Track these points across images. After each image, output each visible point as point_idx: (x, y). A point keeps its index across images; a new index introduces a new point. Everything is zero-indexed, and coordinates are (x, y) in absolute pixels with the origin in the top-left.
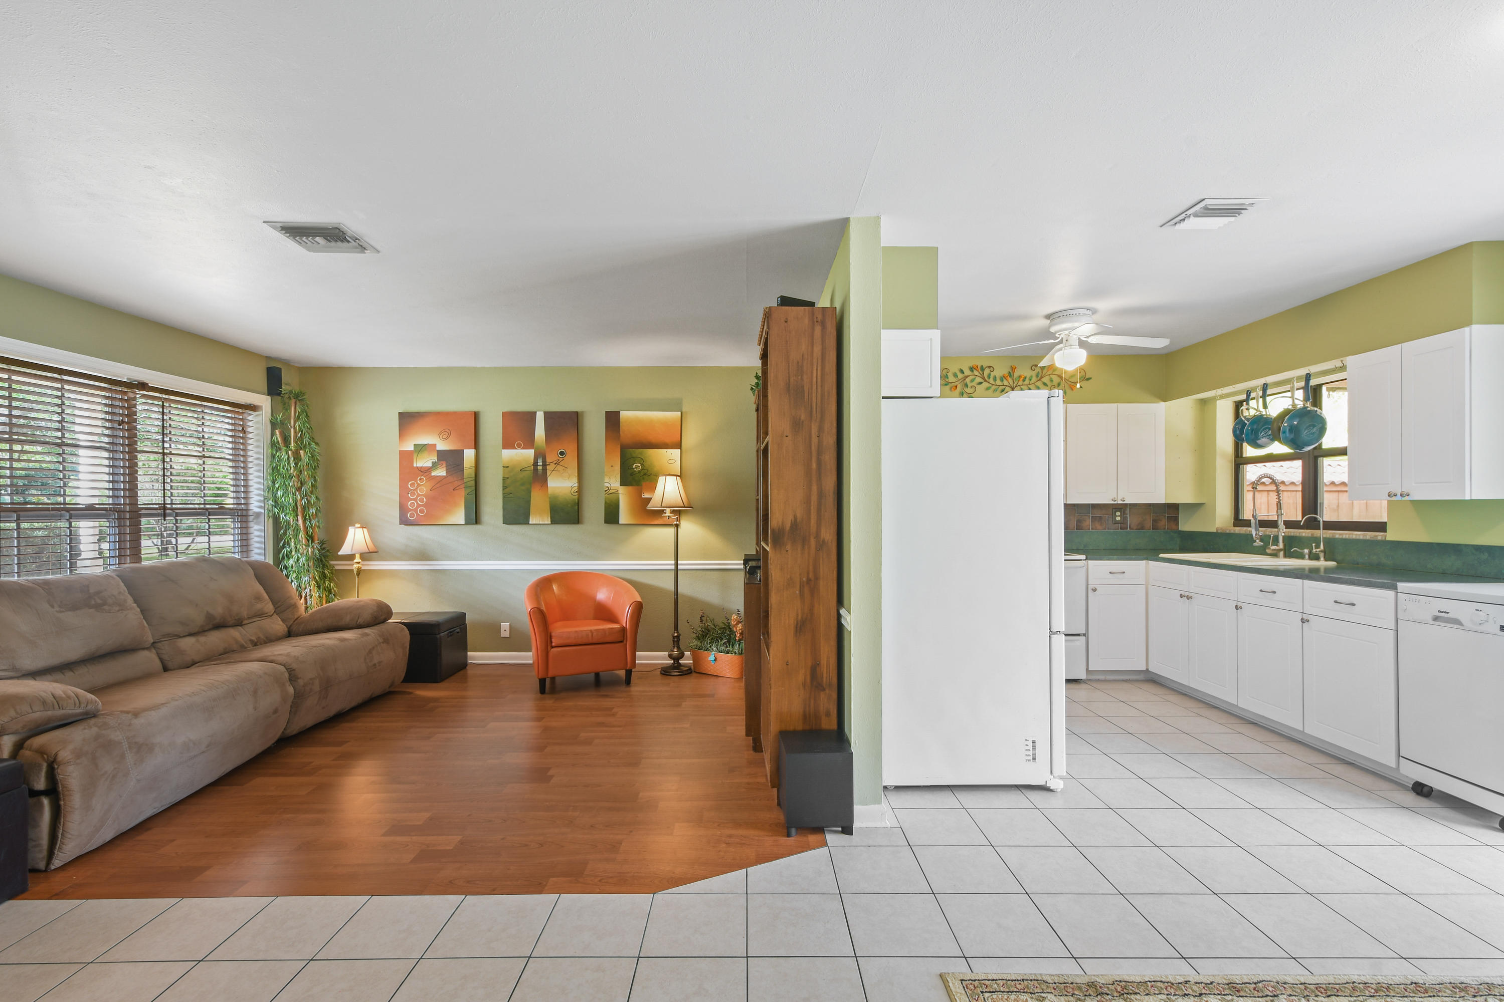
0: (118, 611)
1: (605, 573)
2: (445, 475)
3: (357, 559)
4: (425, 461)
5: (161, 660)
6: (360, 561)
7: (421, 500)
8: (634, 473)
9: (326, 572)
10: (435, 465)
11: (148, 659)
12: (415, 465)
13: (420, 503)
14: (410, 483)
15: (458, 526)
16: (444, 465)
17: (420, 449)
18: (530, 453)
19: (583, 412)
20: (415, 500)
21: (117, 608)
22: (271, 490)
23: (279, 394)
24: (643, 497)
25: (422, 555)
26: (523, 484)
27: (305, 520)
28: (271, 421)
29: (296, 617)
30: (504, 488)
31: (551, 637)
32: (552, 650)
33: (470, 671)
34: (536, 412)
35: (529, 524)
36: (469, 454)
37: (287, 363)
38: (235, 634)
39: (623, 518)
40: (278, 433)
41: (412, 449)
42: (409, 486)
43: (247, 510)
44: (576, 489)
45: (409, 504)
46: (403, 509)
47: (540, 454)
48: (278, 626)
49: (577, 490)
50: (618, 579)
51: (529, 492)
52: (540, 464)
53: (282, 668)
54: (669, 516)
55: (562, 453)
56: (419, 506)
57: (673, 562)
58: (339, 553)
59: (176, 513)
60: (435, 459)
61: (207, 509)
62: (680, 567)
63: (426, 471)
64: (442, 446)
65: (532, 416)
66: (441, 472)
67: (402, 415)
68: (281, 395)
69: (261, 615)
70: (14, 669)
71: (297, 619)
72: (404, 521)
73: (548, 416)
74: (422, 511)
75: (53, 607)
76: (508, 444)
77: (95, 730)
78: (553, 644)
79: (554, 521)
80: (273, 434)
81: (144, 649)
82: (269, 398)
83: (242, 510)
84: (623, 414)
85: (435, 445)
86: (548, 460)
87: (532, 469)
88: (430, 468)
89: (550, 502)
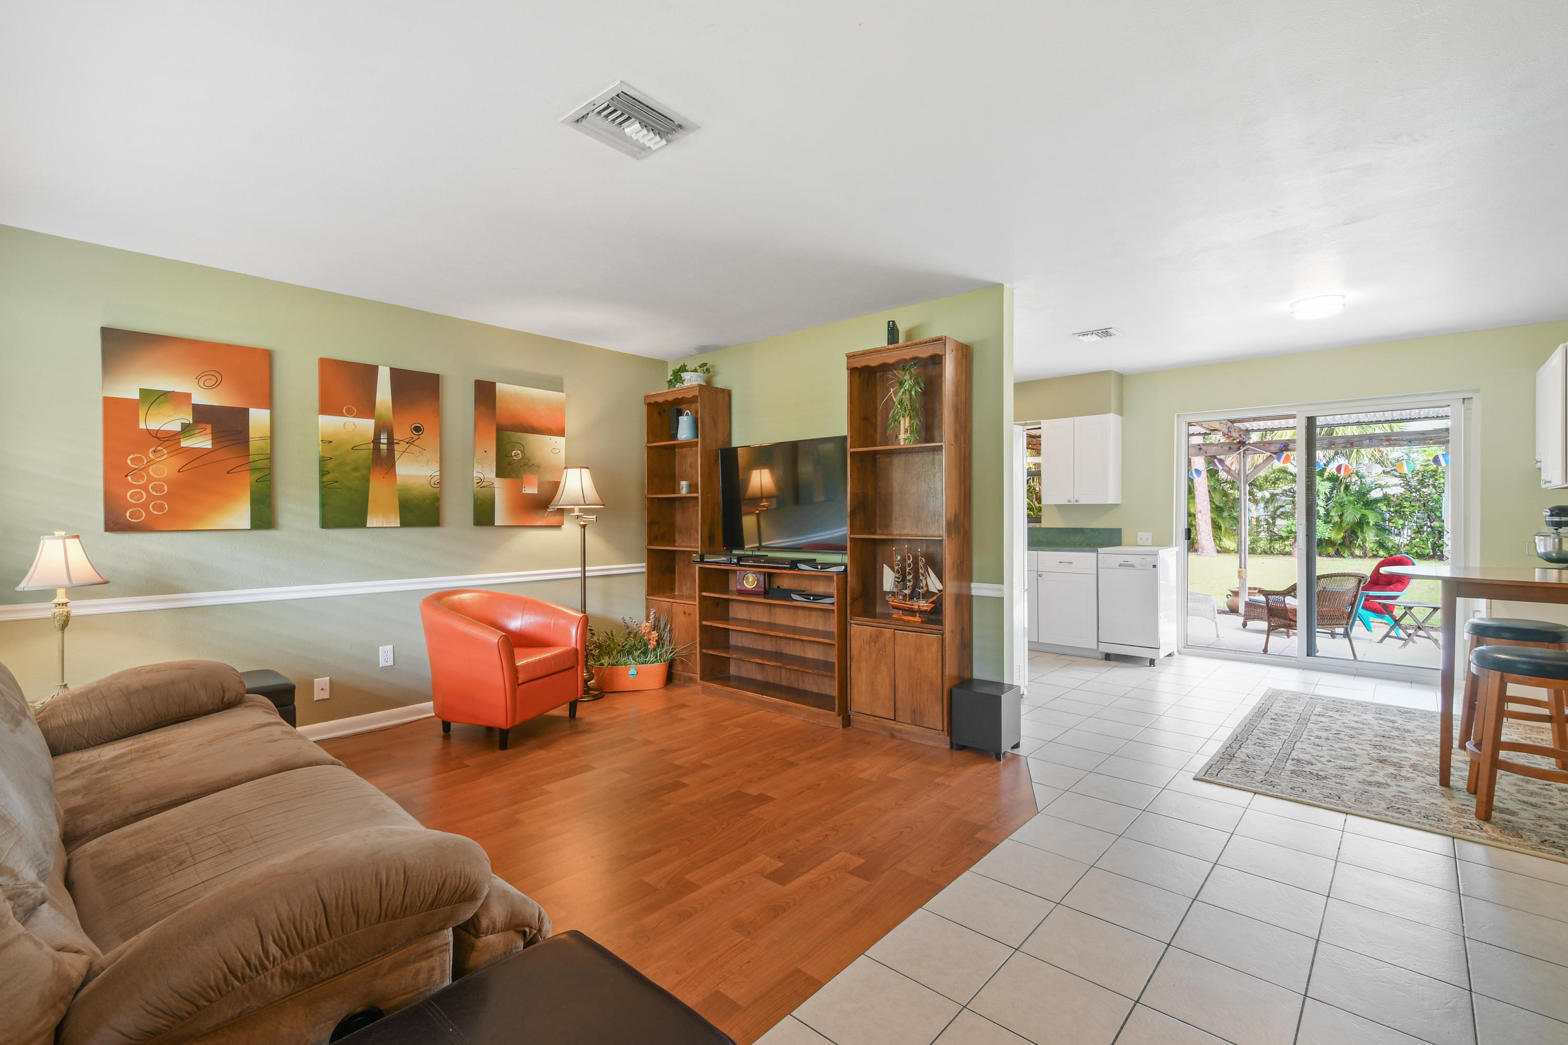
2: (210, 446)
3: (61, 598)
4: (165, 421)
7: (158, 488)
8: (512, 463)
10: (189, 428)
12: (142, 426)
13: (154, 493)
14: (131, 457)
15: (232, 533)
16: (209, 430)
17: (152, 398)
18: (367, 425)
19: (441, 376)
20: (144, 487)
24: (524, 492)
26: (356, 469)
30: (323, 473)
34: (376, 366)
35: (365, 527)
36: (259, 418)
39: (500, 518)
41: (136, 396)
42: (128, 461)
44: (436, 478)
45: (128, 493)
46: (114, 502)
47: (384, 428)
49: (438, 481)
51: (367, 481)
52: (384, 440)
54: (577, 516)
55: (417, 429)
56: (151, 497)
57: (579, 569)
60: (189, 419)
62: (587, 574)
63: (167, 438)
64: (201, 397)
65: (372, 371)
66: (201, 442)
67: (108, 332)
72: (118, 525)
73: (398, 375)
74: (159, 507)
76: (328, 406)
79: (404, 523)
84: (499, 386)
85: (189, 396)
86: (397, 437)
87: (372, 448)
88: (177, 433)
89: (399, 496)
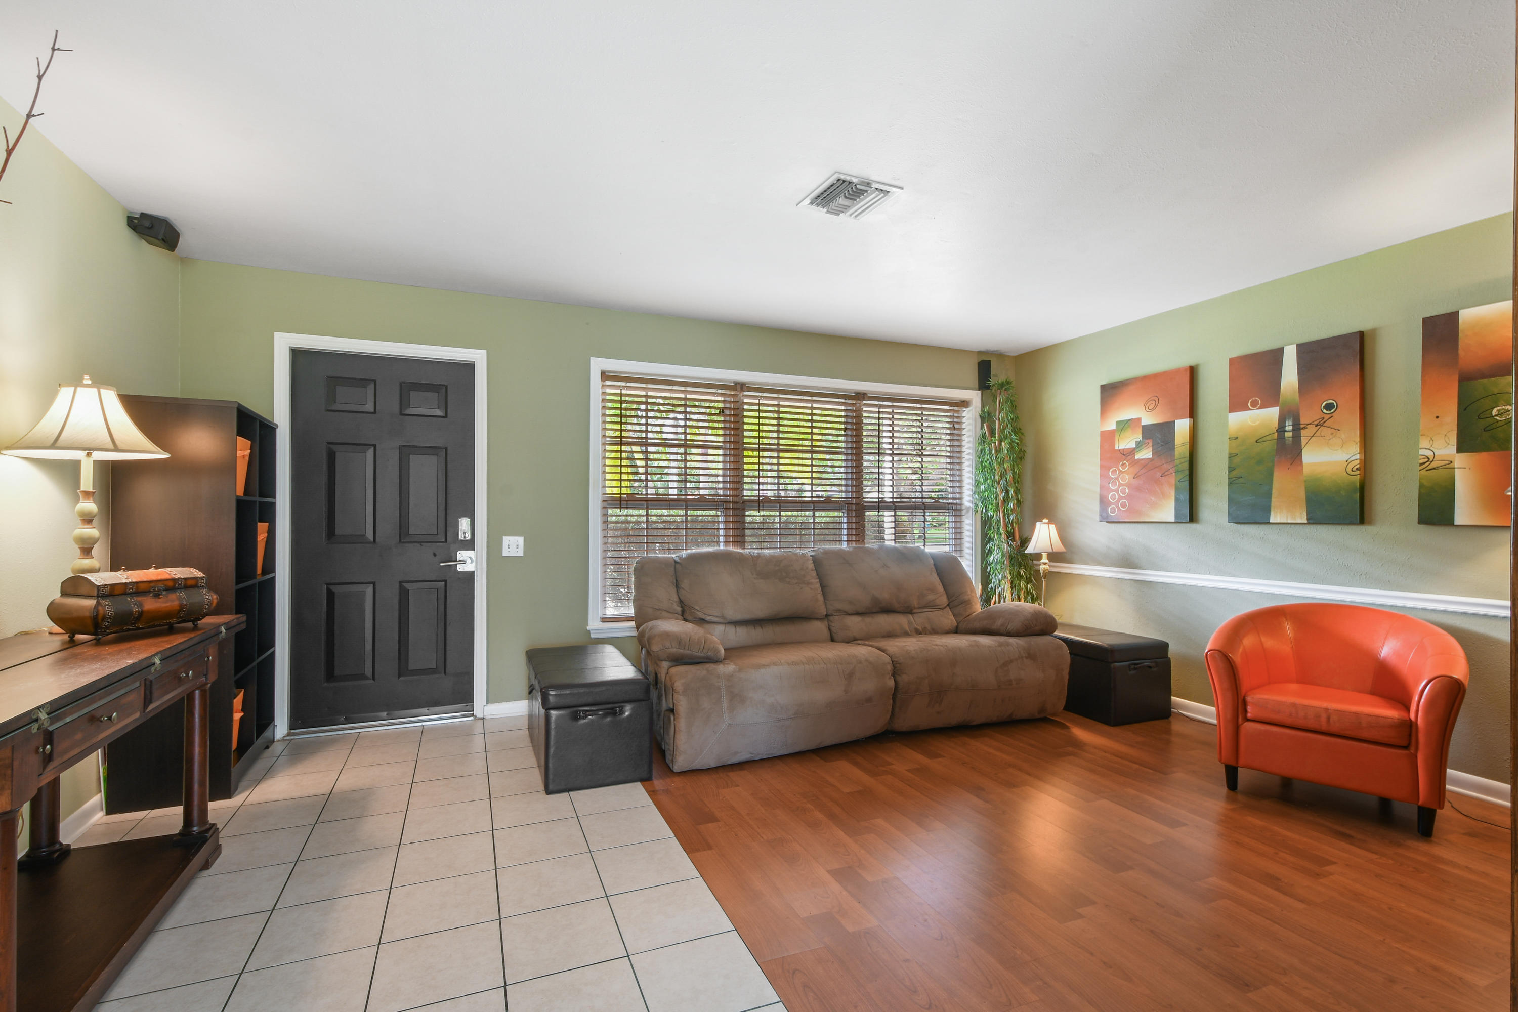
0: (796, 584)
2: (1151, 457)
4: (1127, 442)
5: (829, 629)
6: (1047, 561)
7: (1123, 492)
8: (1494, 426)
9: (1022, 572)
10: (1140, 444)
11: (819, 627)
12: (1117, 448)
13: (1121, 495)
14: (1111, 470)
15: (1167, 524)
16: (1151, 444)
17: (1123, 425)
18: (1272, 414)
19: (1374, 332)
20: (1117, 491)
21: (797, 581)
22: (977, 484)
23: (988, 387)
25: (1127, 561)
26: (1260, 462)
27: (1004, 516)
28: (980, 416)
29: (968, 614)
30: (1231, 469)
31: (1245, 703)
32: (1246, 723)
34: (1283, 348)
35: (1269, 523)
36: (1182, 426)
37: (1000, 355)
38: (902, 621)
39: (1465, 513)
40: (985, 427)
41: (1113, 427)
42: (1110, 473)
43: (961, 505)
44: (1356, 464)
45: (1110, 496)
46: (1104, 502)
47: (1290, 414)
48: (948, 619)
49: (1358, 466)
51: (1270, 475)
52: (1289, 427)
53: (887, 659)
55: (1329, 407)
56: (1120, 498)
58: (1026, 552)
59: (895, 507)
60: (1139, 437)
61: (923, 503)
63: (1128, 454)
64: (1148, 419)
65: (1276, 355)
66: (1146, 454)
67: (1103, 388)
68: (991, 388)
69: (932, 606)
70: (723, 617)
71: (969, 615)
72: (1106, 519)
73: (1303, 349)
74: (1123, 505)
75: (753, 574)
76: (1237, 404)
78: (1249, 715)
79: (1313, 520)
80: (982, 427)
81: (817, 619)
82: (979, 392)
83: (956, 504)
84: (1467, 315)
85: (1140, 419)
86: (1303, 420)
87: (1276, 437)
88: (1134, 449)
89: (1306, 488)
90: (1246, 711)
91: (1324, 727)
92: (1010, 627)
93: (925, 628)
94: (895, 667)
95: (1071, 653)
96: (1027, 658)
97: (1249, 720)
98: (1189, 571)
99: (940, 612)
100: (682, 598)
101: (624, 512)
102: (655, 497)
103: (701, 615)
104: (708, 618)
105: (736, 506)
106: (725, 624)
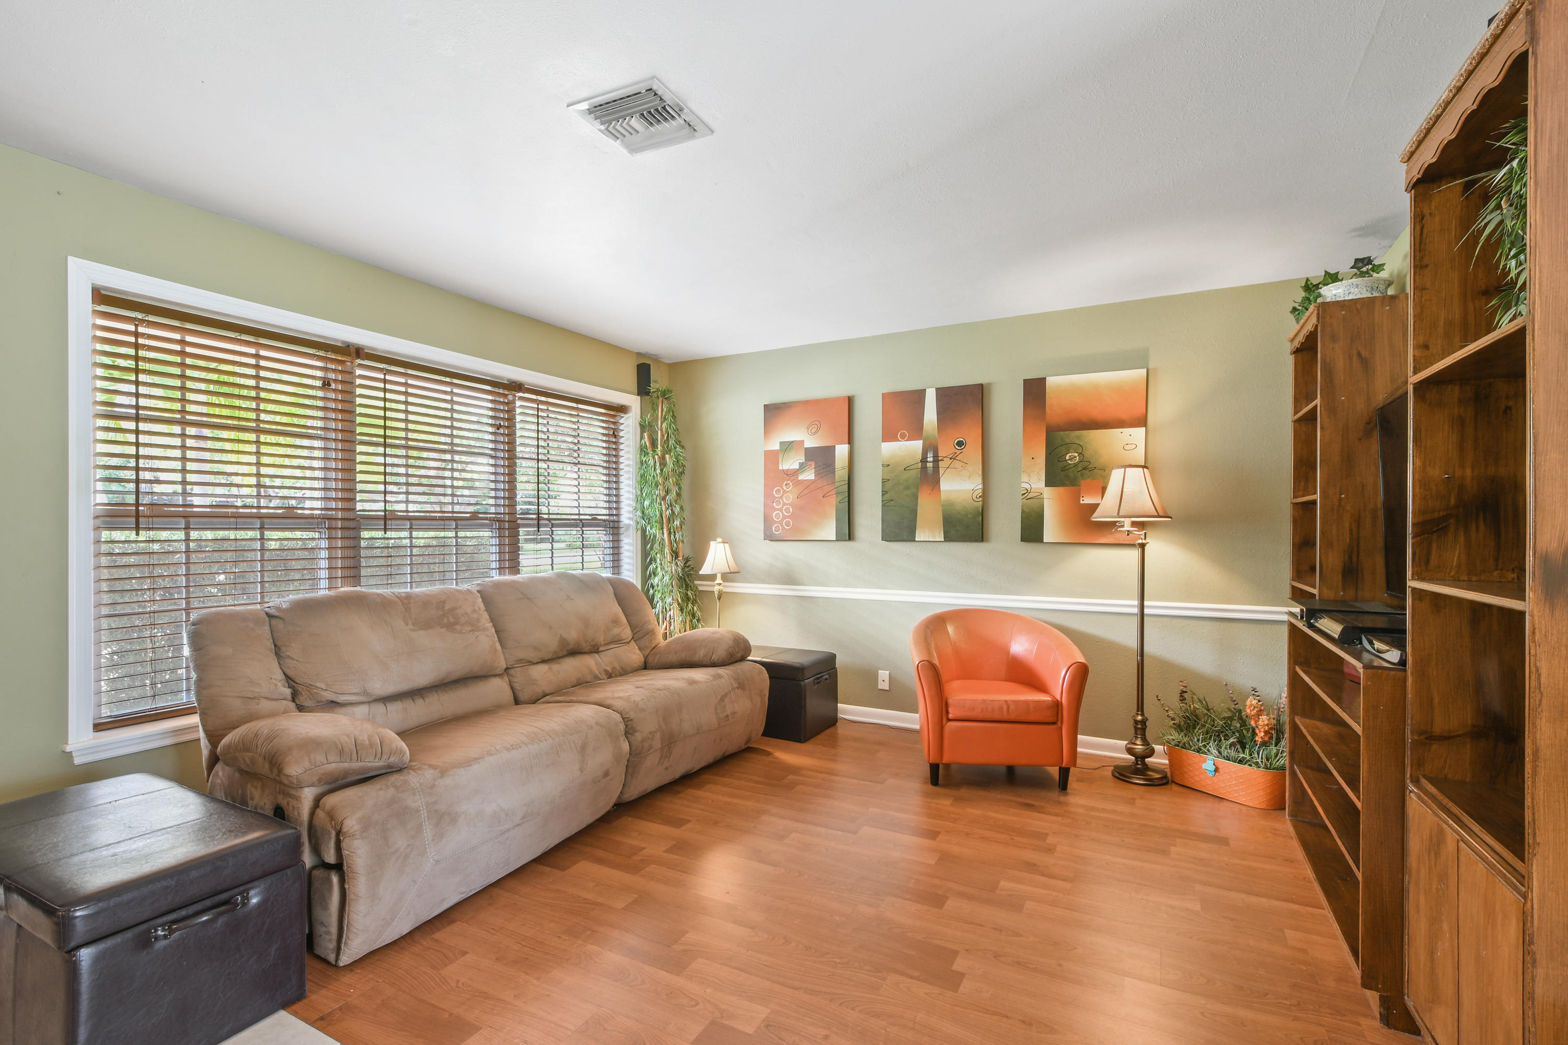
0: (470, 631)
1: (1023, 614)
2: (813, 478)
3: (719, 580)
4: (791, 463)
5: (512, 688)
6: (721, 582)
7: (787, 510)
8: (1067, 467)
9: (689, 593)
10: (803, 466)
11: (497, 688)
12: (780, 468)
13: (785, 514)
14: (775, 489)
15: (829, 542)
16: (813, 466)
17: (787, 447)
18: (917, 446)
19: (989, 385)
20: (781, 510)
21: (469, 628)
22: (640, 499)
23: (647, 393)
24: (1082, 502)
25: (789, 579)
26: (907, 488)
27: (670, 533)
28: (640, 424)
29: (653, 645)
30: (884, 493)
31: (947, 705)
32: (949, 723)
33: (841, 729)
34: (925, 390)
35: (914, 541)
36: (842, 450)
37: (656, 359)
38: (590, 662)
39: (1050, 533)
40: (646, 436)
41: (777, 447)
42: (774, 493)
43: (618, 522)
44: (980, 492)
45: (774, 514)
46: (768, 521)
47: (931, 447)
48: (634, 655)
49: (981, 494)
50: (1043, 623)
51: (916, 498)
52: (930, 459)
53: (618, 717)
54: (1128, 531)
55: (960, 444)
56: (784, 517)
57: (1136, 602)
58: (701, 573)
59: (552, 524)
60: (803, 459)
61: (581, 520)
62: (1146, 611)
63: (791, 475)
64: (810, 443)
65: (920, 395)
66: (809, 475)
67: (766, 407)
68: (650, 394)
69: (617, 641)
70: (365, 693)
71: (654, 648)
72: (770, 537)
73: (942, 393)
74: (788, 524)
75: (407, 624)
76: (889, 435)
77: (392, 791)
78: (950, 716)
79: (948, 538)
80: (642, 438)
81: (495, 676)
82: (639, 397)
83: (614, 521)
84: (1051, 381)
85: (802, 442)
86: (941, 454)
87: (920, 467)
88: (798, 470)
89: (943, 512)
90: (947, 712)
91: (1005, 717)
92: (715, 657)
93: (614, 668)
94: (626, 726)
95: (770, 677)
96: (738, 688)
97: (949, 720)
98: (847, 585)
99: (626, 647)
100: (290, 673)
101: (143, 535)
102: (208, 510)
103: (329, 696)
104: (342, 699)
105: (347, 524)
106: (369, 702)
